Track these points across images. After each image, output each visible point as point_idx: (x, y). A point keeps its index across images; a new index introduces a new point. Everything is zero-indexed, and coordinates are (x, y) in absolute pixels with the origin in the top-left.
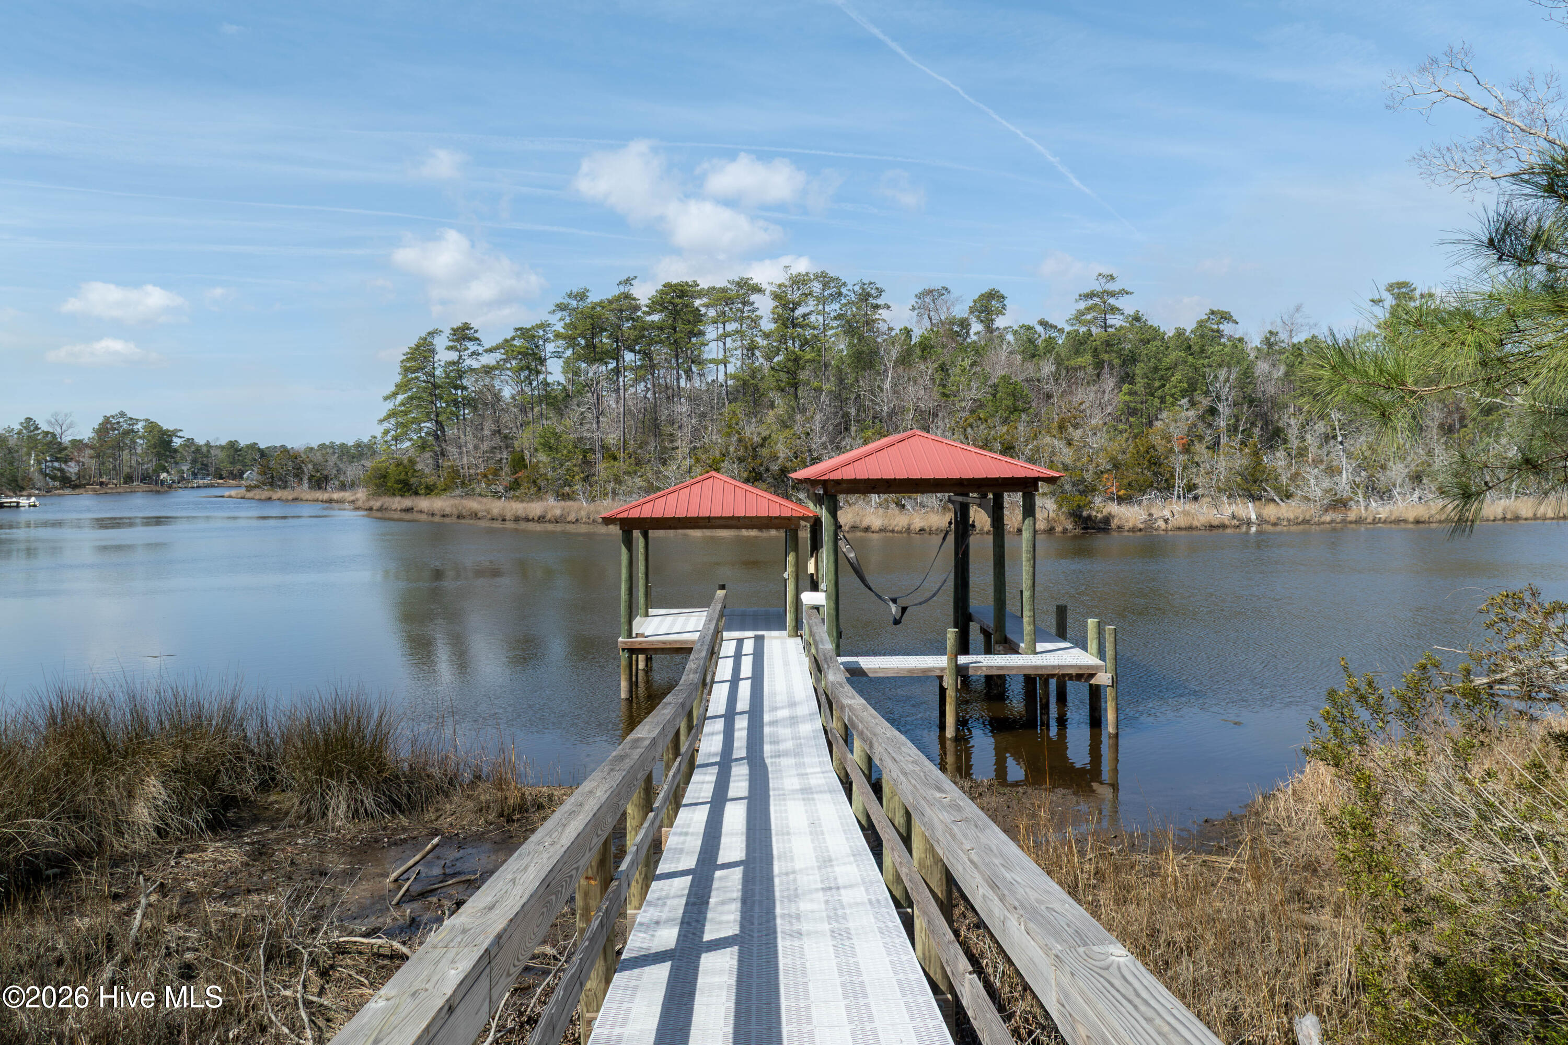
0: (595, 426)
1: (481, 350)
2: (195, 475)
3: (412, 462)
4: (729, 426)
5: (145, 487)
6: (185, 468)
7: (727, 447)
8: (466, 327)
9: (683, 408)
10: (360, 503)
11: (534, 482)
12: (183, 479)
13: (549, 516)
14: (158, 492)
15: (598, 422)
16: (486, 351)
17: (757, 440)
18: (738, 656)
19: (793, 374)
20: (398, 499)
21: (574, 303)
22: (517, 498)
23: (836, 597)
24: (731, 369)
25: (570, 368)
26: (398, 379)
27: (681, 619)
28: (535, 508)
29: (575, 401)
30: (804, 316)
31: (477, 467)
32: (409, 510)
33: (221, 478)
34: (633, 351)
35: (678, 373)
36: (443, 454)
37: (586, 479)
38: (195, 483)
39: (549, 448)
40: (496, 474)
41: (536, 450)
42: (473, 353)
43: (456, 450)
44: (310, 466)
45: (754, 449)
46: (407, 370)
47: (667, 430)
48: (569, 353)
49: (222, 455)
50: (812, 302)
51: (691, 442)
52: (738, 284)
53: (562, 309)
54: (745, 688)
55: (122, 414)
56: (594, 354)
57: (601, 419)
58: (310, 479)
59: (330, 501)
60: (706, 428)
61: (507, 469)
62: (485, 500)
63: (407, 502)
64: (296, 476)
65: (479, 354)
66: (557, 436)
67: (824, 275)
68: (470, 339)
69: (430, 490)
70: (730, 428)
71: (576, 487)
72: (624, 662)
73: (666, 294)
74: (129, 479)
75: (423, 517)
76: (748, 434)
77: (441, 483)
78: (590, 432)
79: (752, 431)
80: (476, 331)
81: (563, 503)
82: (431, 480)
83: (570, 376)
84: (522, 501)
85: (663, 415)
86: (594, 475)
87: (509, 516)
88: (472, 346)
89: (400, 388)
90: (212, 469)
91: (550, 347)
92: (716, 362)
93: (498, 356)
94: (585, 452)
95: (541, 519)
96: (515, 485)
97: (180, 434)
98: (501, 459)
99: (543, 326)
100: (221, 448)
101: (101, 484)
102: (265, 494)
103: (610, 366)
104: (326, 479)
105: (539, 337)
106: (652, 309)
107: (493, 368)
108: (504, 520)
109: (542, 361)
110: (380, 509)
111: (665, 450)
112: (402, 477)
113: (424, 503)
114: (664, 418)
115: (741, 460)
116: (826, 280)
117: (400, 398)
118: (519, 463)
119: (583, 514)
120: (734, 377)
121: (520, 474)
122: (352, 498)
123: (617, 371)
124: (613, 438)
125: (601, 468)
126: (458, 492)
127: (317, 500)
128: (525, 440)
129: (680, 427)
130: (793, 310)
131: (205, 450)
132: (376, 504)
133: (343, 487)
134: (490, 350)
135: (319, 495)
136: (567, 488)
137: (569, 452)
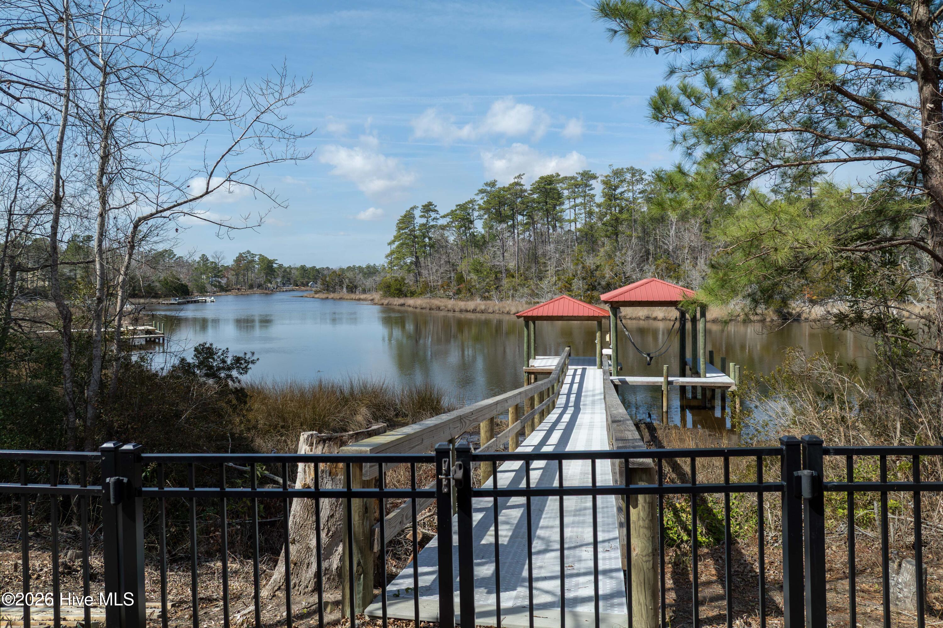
0: (501, 258)
1: (438, 216)
2: (284, 284)
3: (403, 279)
4: (578, 260)
5: (259, 291)
6: (279, 280)
7: (576, 271)
8: (430, 204)
9: (551, 248)
10: (376, 301)
11: (469, 290)
12: (278, 286)
13: (478, 310)
14: (267, 294)
15: (503, 256)
16: (441, 217)
17: (593, 267)
18: (574, 375)
19: (616, 228)
20: (396, 299)
21: (489, 189)
22: (460, 299)
23: (616, 351)
24: (579, 226)
25: (488, 226)
26: (395, 233)
27: (550, 361)
28: (471, 305)
29: (490, 244)
30: (621, 193)
31: (438, 281)
32: (403, 305)
33: (297, 286)
34: (523, 215)
35: (548, 228)
36: (420, 274)
37: (497, 288)
38: (285, 289)
39: (477, 271)
40: (448, 286)
41: (469, 272)
42: (434, 219)
43: (426, 272)
44: (347, 280)
45: (592, 273)
46: (400, 229)
47: (542, 260)
48: (486, 216)
49: (297, 273)
50: (625, 185)
51: (556, 267)
52: (582, 174)
53: (483, 193)
54: (575, 386)
55: (249, 252)
56: (501, 218)
57: (505, 254)
58: (347, 288)
59: (359, 300)
60: (564, 259)
61: (454, 283)
62: (442, 300)
63: (401, 301)
64: (340, 286)
65: (437, 219)
66: (481, 264)
67: (632, 169)
68: (432, 211)
69: (413, 294)
70: (577, 261)
71: (492, 293)
72: (526, 378)
73: (541, 183)
74: (251, 287)
75: (410, 309)
76: (588, 264)
77: (419, 290)
78: (498, 262)
79: (590, 261)
80: (436, 206)
81: (485, 302)
82: (413, 289)
83: (487, 229)
84: (463, 301)
85: (540, 252)
86: (501, 286)
87: (457, 309)
88: (433, 215)
89: (396, 238)
90: (292, 281)
91: (476, 214)
92: (570, 221)
93: (448, 219)
94: (496, 273)
95: (474, 311)
96: (459, 292)
97: (276, 262)
98: (450, 277)
99: (472, 201)
100: (297, 269)
101: (238, 289)
102: (324, 296)
103: (509, 223)
104: (356, 287)
105: (470, 208)
106: (533, 191)
107: (446, 226)
108: (454, 311)
109: (471, 222)
110: (387, 304)
111: (541, 271)
112: (398, 287)
113: (411, 301)
114: (540, 253)
115: (584, 279)
116: (633, 171)
117: (397, 243)
118: (460, 279)
119: (497, 308)
120: (580, 230)
121: (461, 286)
122: (371, 298)
123: (513, 226)
124: (512, 265)
125: (505, 282)
126: (428, 295)
127: (352, 299)
128: (463, 266)
129: (550, 259)
130: (615, 190)
131: (288, 270)
132: (386, 302)
133: (364, 291)
134: (444, 217)
135: (353, 296)
136: (487, 294)
137: (488, 273)
